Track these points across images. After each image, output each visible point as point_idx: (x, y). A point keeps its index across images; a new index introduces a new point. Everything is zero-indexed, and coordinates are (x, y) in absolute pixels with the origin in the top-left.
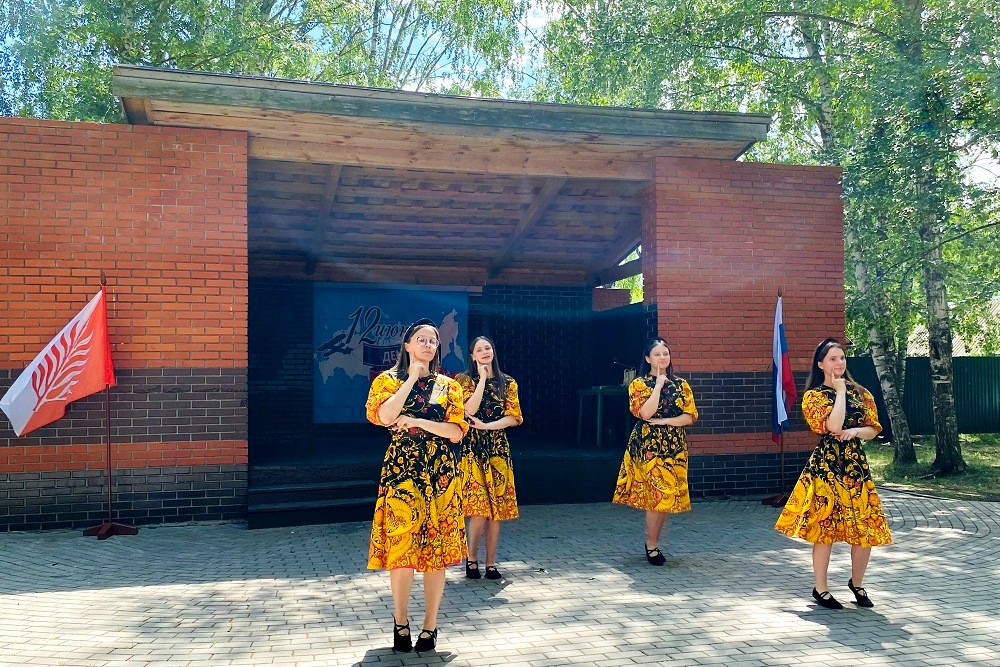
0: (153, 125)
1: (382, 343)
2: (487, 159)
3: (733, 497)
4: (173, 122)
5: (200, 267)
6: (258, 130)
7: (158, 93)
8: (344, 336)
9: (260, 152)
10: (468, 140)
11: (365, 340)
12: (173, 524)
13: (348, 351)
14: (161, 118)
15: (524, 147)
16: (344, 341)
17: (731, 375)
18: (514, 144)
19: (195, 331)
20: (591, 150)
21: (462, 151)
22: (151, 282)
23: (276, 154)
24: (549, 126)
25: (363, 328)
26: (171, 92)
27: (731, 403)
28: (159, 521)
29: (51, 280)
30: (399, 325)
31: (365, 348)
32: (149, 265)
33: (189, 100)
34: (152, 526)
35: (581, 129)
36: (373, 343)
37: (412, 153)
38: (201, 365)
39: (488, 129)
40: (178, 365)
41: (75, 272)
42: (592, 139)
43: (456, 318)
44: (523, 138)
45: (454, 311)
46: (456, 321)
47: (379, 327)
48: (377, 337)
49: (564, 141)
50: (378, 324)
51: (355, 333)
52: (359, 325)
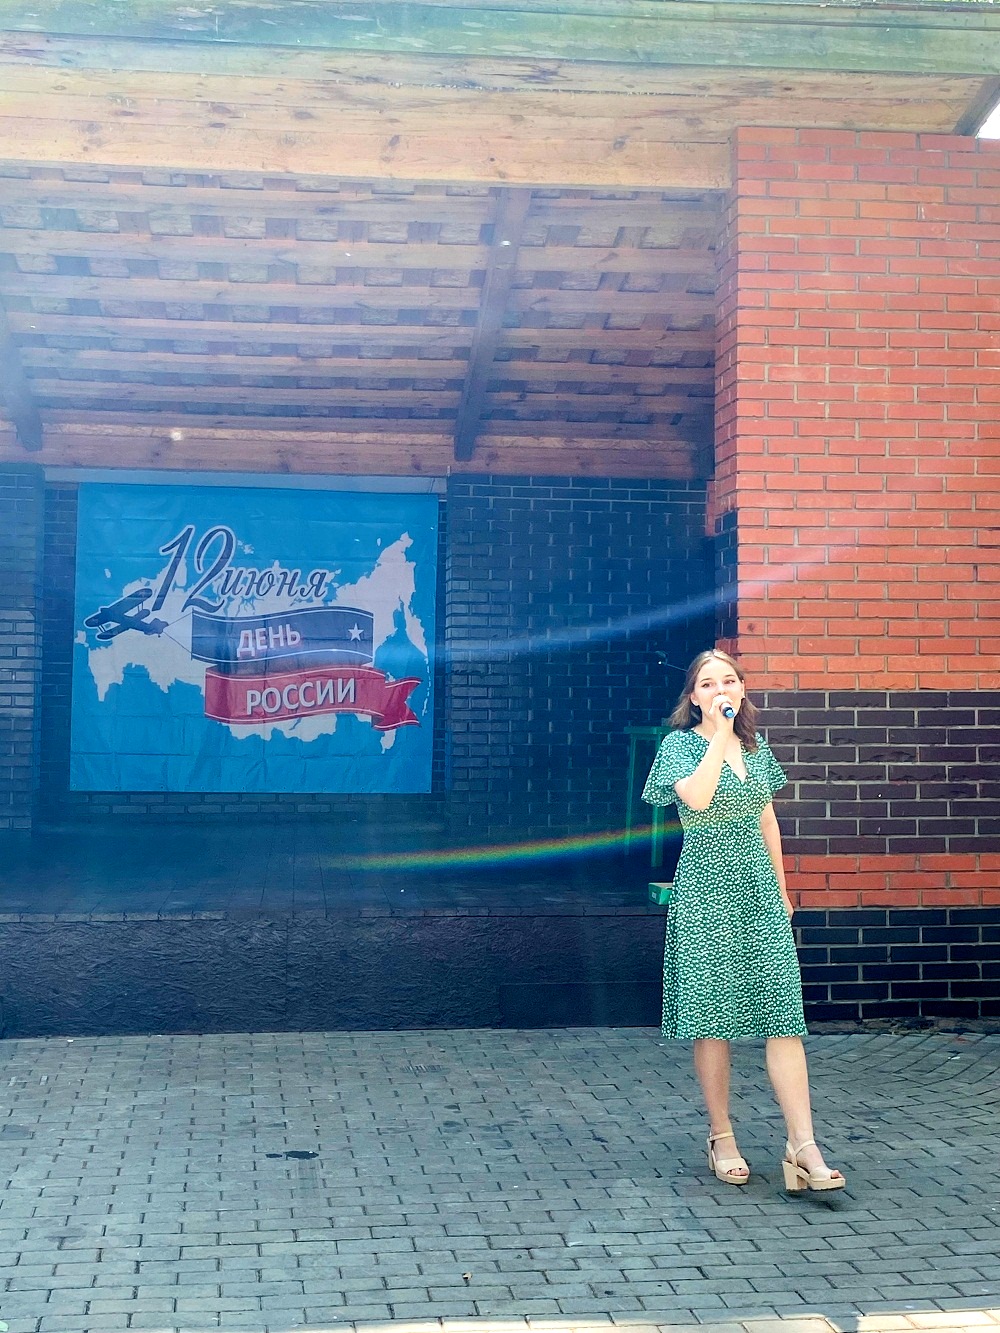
1: (236, 609)
2: (288, 141)
3: (944, 1023)
8: (148, 593)
10: (219, 88)
11: (197, 603)
13: (157, 627)
15: (370, 103)
17: (940, 699)
18: (342, 96)
20: (554, 110)
21: (217, 118)
24: (418, 44)
25: (192, 577)
27: (939, 774)
31: (197, 622)
35: (509, 49)
36: (215, 609)
42: (542, 76)
43: (409, 554)
44: (361, 79)
45: (405, 536)
46: (409, 560)
47: (229, 573)
48: (225, 597)
49: (472, 84)
50: (226, 567)
51: (175, 586)
52: (182, 567)
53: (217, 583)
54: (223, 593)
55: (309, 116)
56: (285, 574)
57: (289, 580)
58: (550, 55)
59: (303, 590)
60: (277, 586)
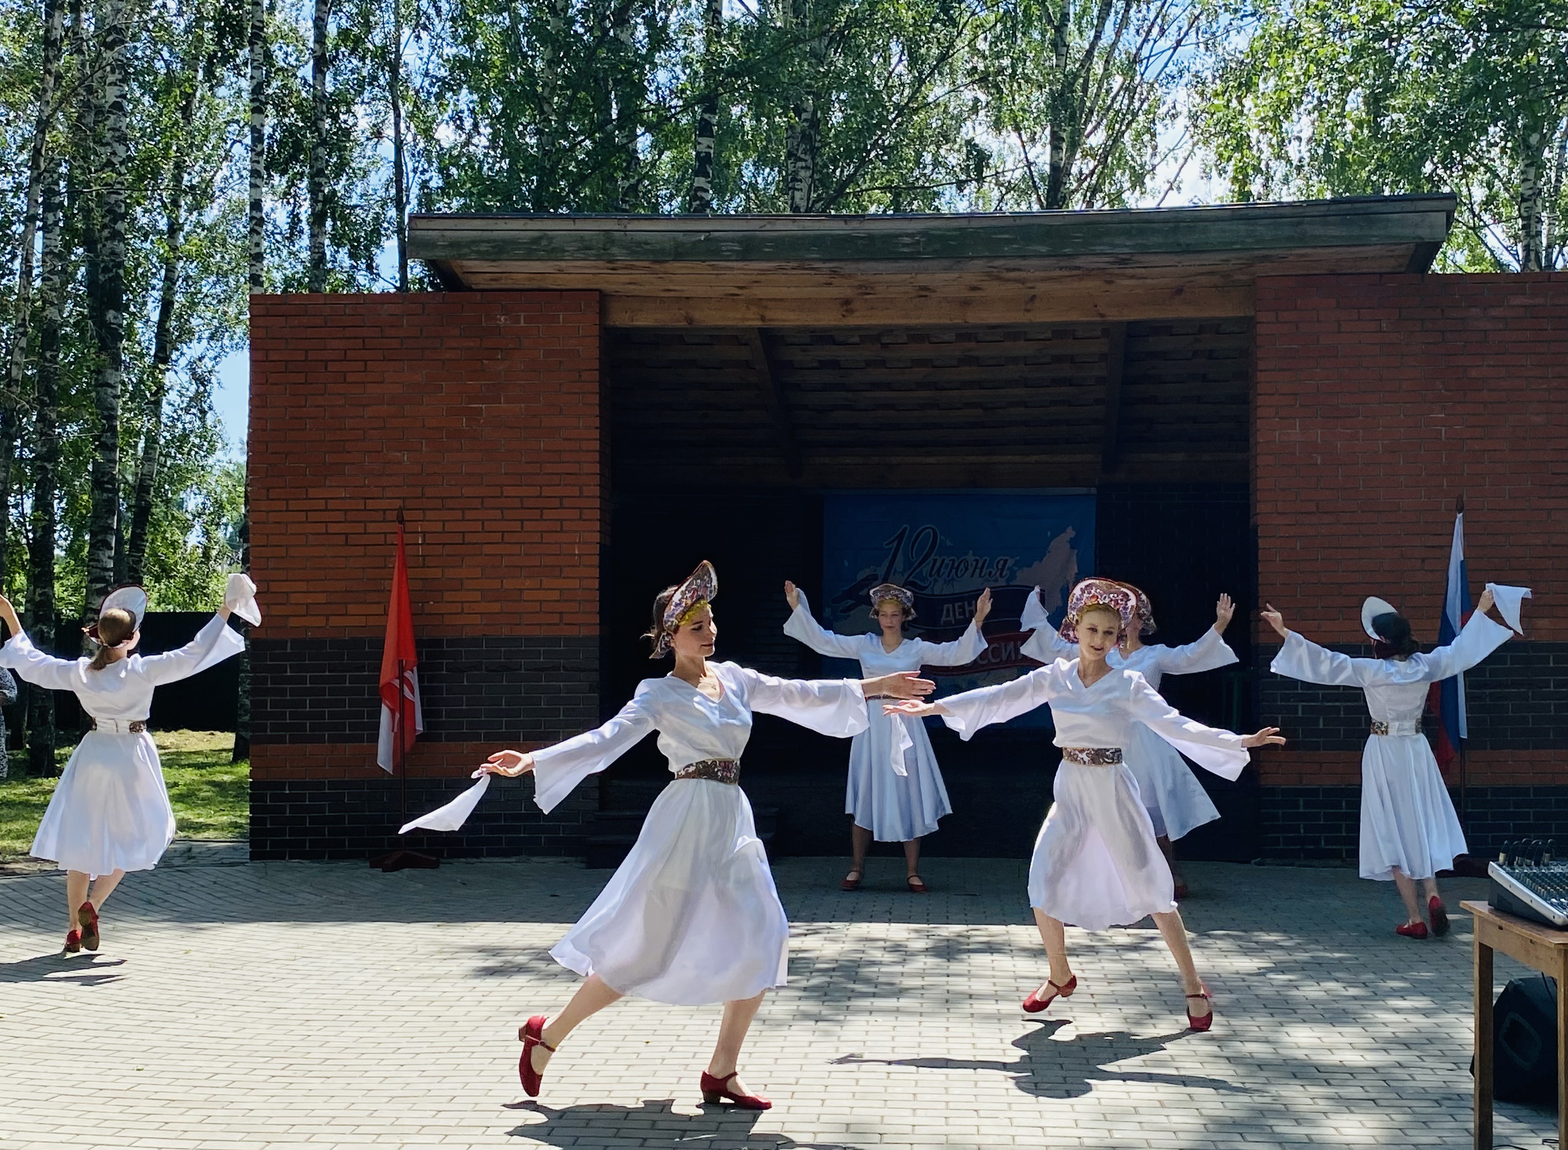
0: (471, 289)
1: (940, 588)
2: (966, 303)
4: (495, 285)
5: (535, 491)
6: (615, 287)
7: (466, 250)
9: (620, 318)
10: (923, 279)
12: (496, 859)
14: (479, 281)
15: (1016, 281)
18: (998, 278)
19: (528, 583)
20: (1132, 277)
21: (924, 293)
22: (469, 515)
23: (645, 319)
24: (1043, 249)
25: (907, 564)
26: (483, 248)
28: (478, 854)
29: (340, 516)
32: (467, 491)
33: (505, 256)
34: (469, 860)
35: (1099, 249)
36: (925, 588)
37: (847, 302)
38: (537, 632)
39: (946, 263)
40: (505, 632)
41: (371, 504)
42: (1123, 262)
43: (1074, 544)
44: (1009, 270)
45: (1070, 529)
46: (1072, 547)
47: (935, 561)
48: (931, 579)
49: (1078, 268)
50: (932, 557)
51: (895, 571)
52: (900, 558)
53: (925, 569)
54: (931, 575)
55: (980, 289)
56: (977, 561)
57: (980, 565)
58: (1126, 250)
59: (990, 573)
60: (971, 570)
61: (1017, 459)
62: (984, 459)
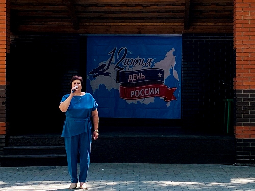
1: (128, 69)
8: (105, 65)
11: (118, 67)
13: (108, 74)
16: (105, 68)
25: (117, 60)
30: (138, 58)
31: (118, 73)
36: (122, 69)
43: (174, 54)
45: (173, 49)
46: (174, 55)
47: (126, 59)
51: (112, 63)
52: (114, 58)
53: (123, 62)
54: (125, 65)
56: (141, 59)
57: (142, 61)
59: (145, 64)
60: (139, 63)
61: (155, 24)
62: (143, 24)
